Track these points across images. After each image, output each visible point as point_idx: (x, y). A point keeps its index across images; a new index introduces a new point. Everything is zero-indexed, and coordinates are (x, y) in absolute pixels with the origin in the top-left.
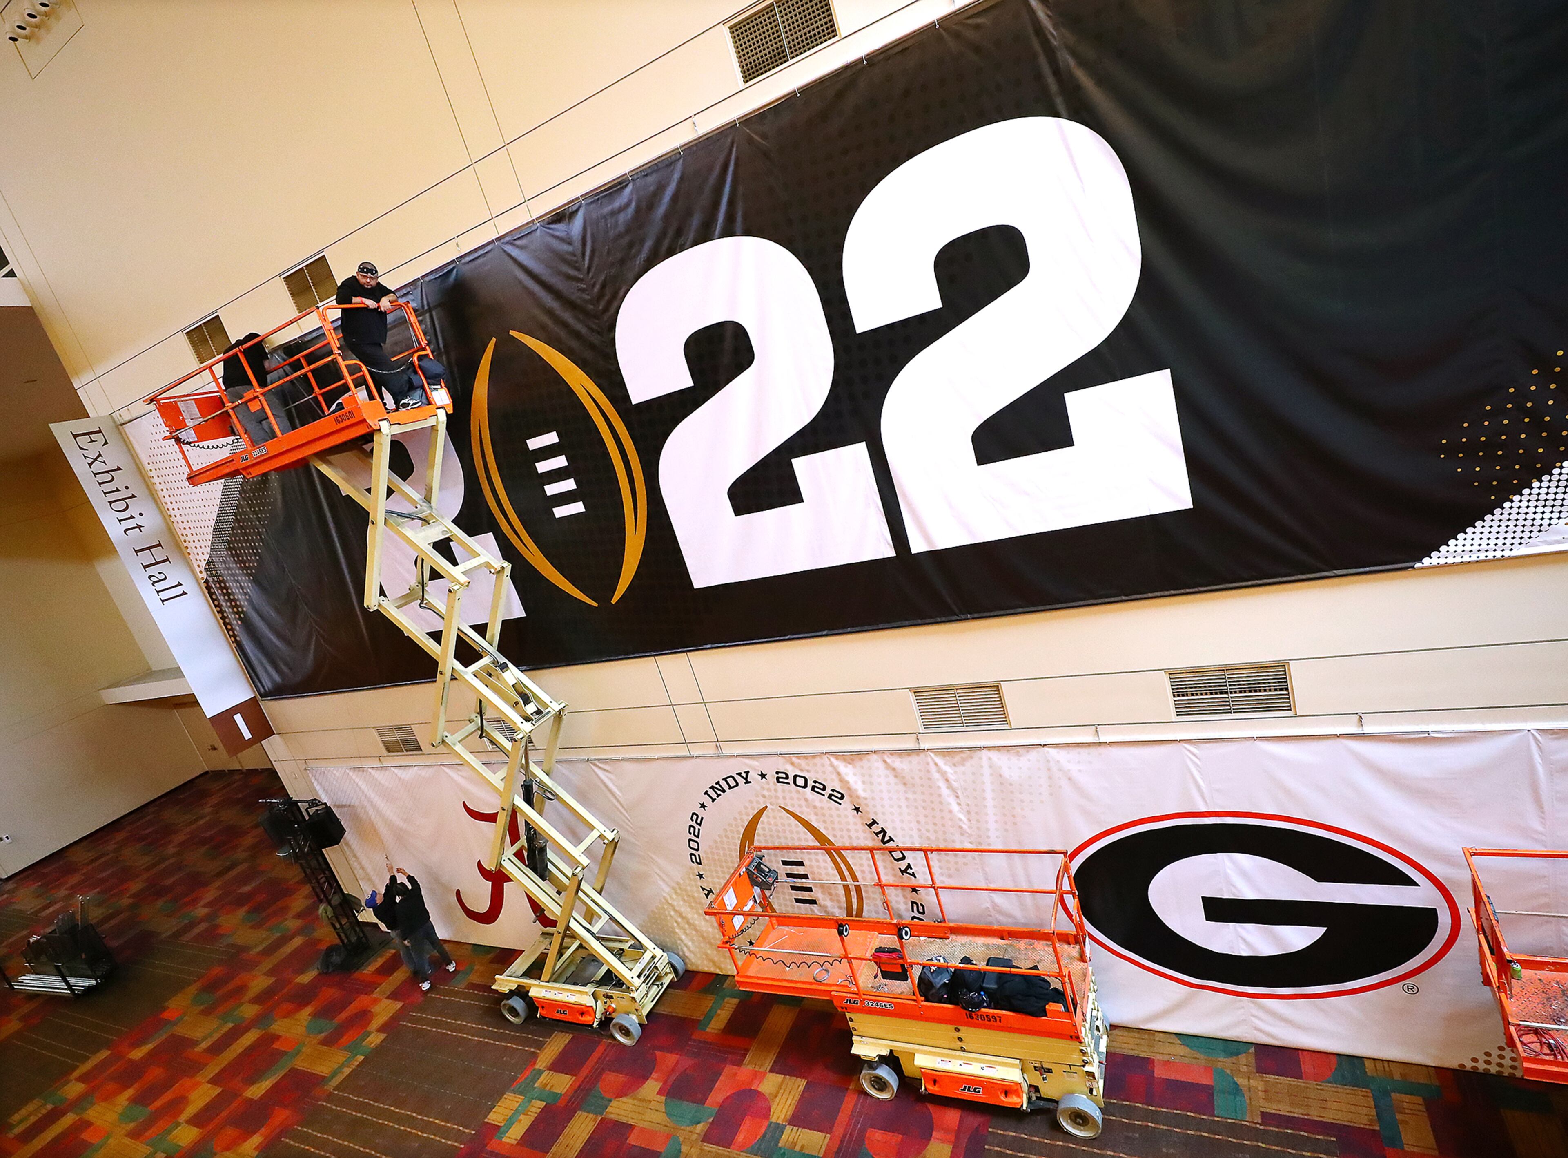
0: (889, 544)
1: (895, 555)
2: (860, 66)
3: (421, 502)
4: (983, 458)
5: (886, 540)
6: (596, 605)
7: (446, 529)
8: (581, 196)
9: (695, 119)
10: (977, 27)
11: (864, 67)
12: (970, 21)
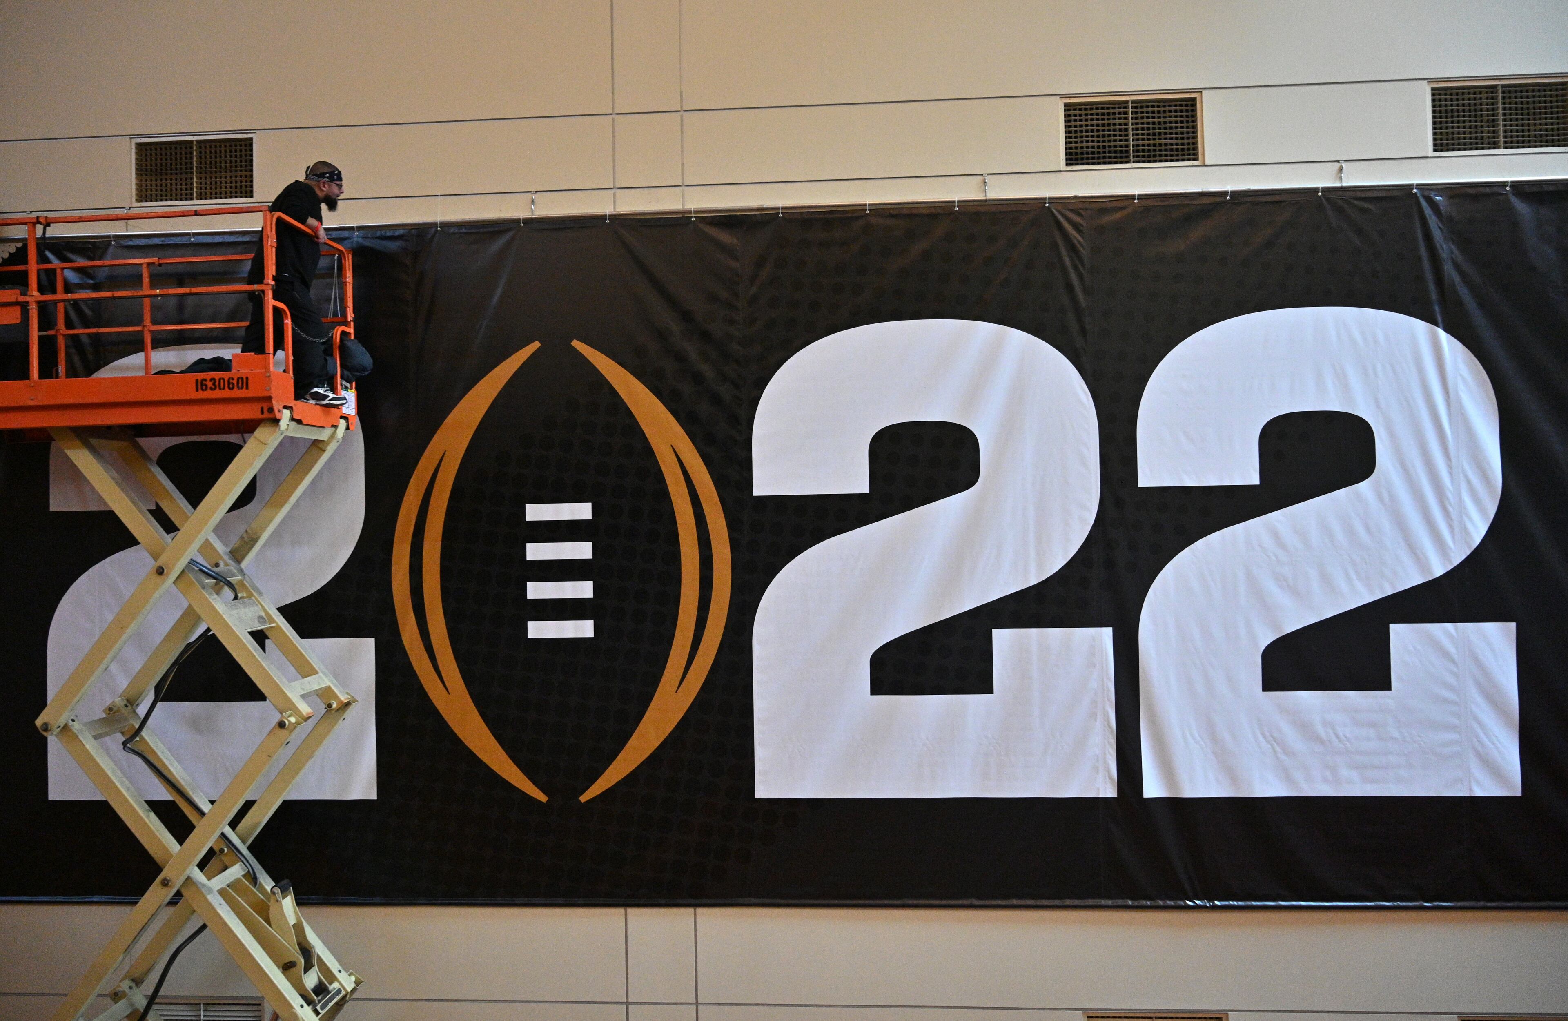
0: (1111, 778)
1: (1115, 795)
2: (1222, 199)
3: (227, 558)
4: (1271, 683)
5: (1109, 772)
6: (543, 798)
7: (263, 614)
8: (782, 208)
9: (988, 179)
10: (1363, 210)
11: (1226, 202)
12: (1356, 202)
